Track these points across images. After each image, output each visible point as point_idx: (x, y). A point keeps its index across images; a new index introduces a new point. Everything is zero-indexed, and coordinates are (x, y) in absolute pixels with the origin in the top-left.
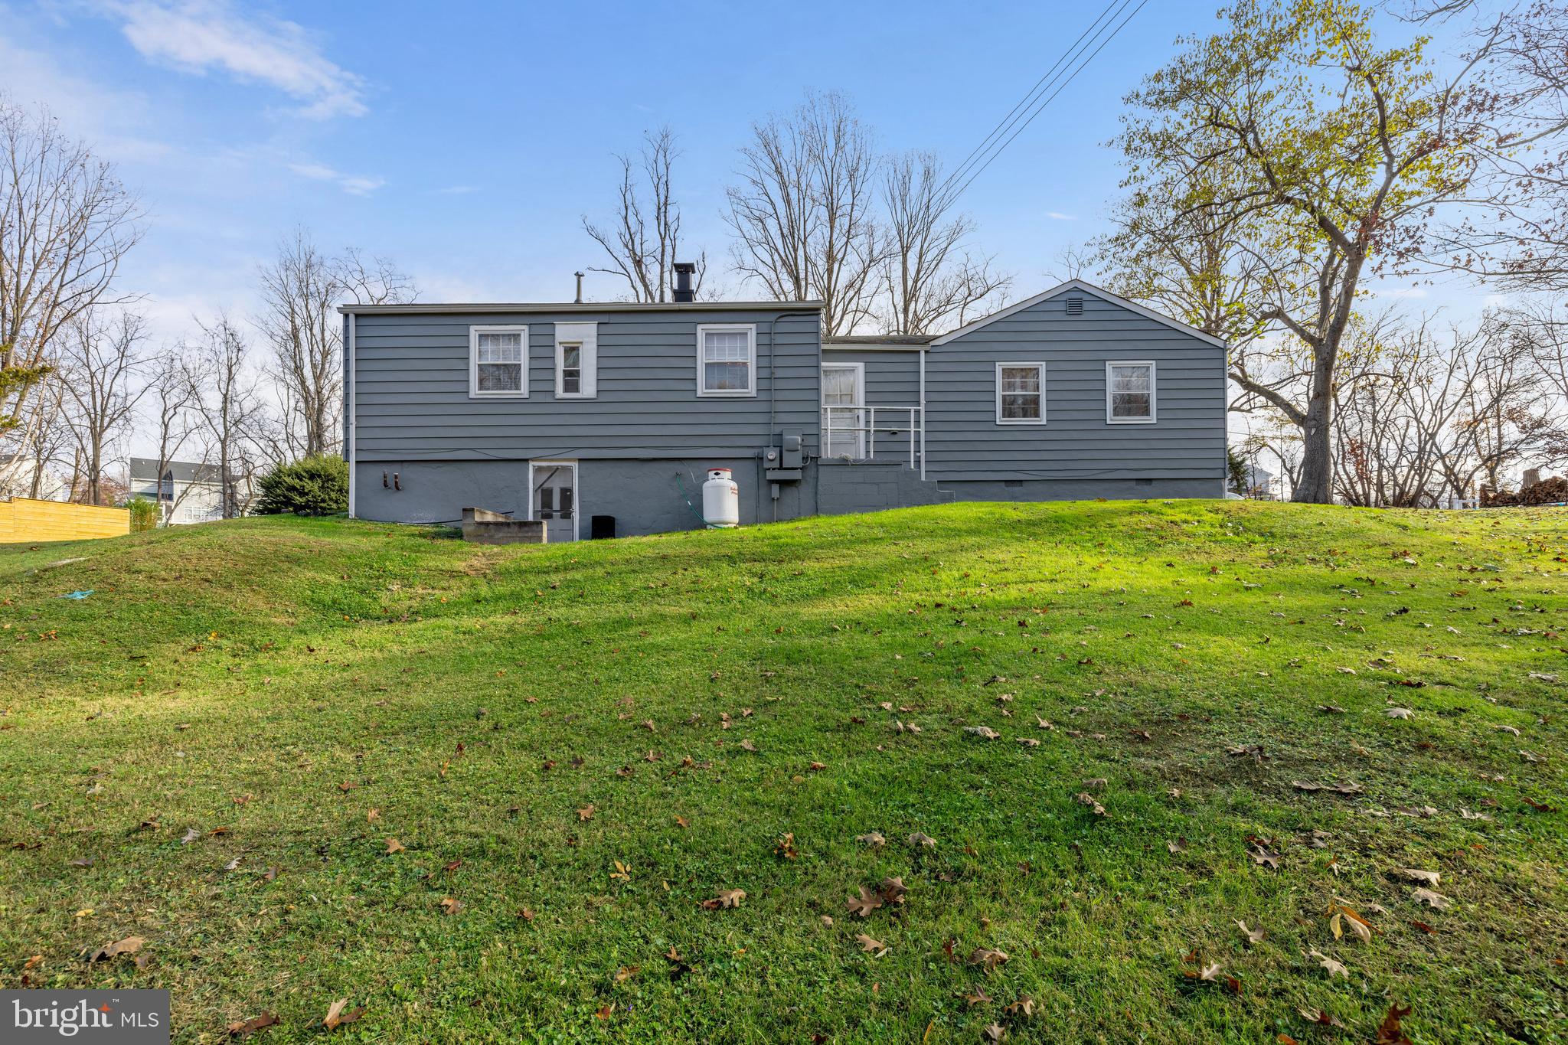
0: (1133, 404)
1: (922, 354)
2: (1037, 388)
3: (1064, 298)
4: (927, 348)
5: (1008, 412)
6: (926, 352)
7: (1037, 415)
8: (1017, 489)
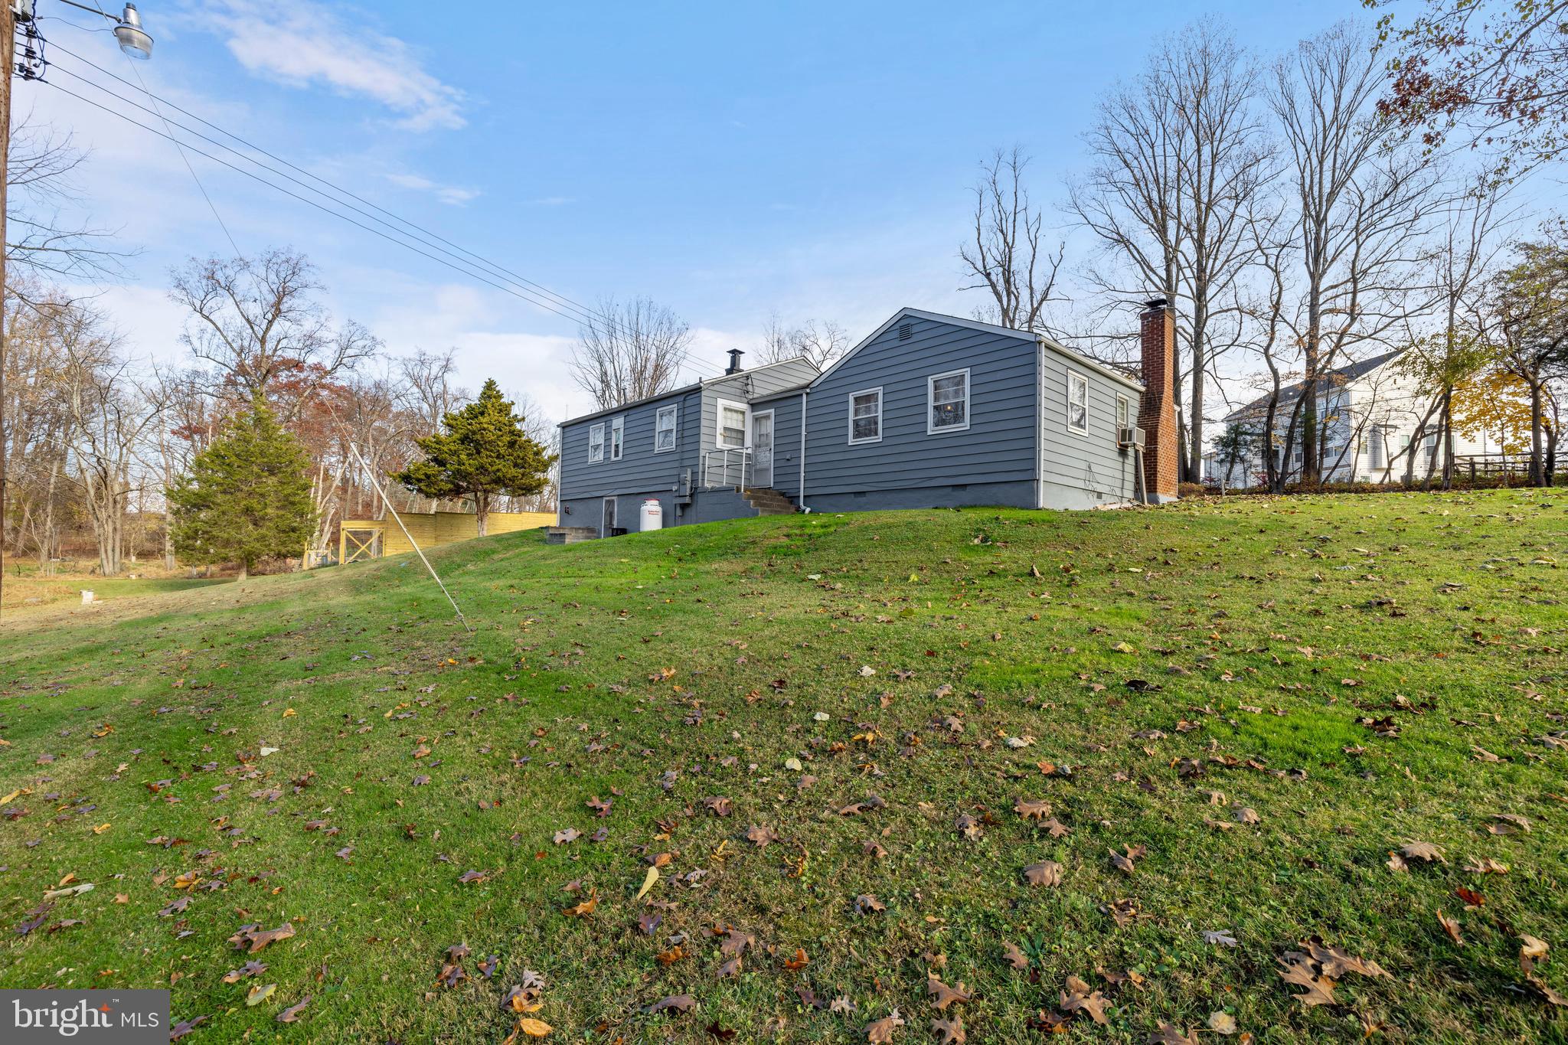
0: (949, 414)
1: (804, 396)
2: (876, 411)
3: (897, 326)
4: (808, 390)
5: (858, 434)
6: (807, 394)
7: (876, 434)
8: (862, 500)
